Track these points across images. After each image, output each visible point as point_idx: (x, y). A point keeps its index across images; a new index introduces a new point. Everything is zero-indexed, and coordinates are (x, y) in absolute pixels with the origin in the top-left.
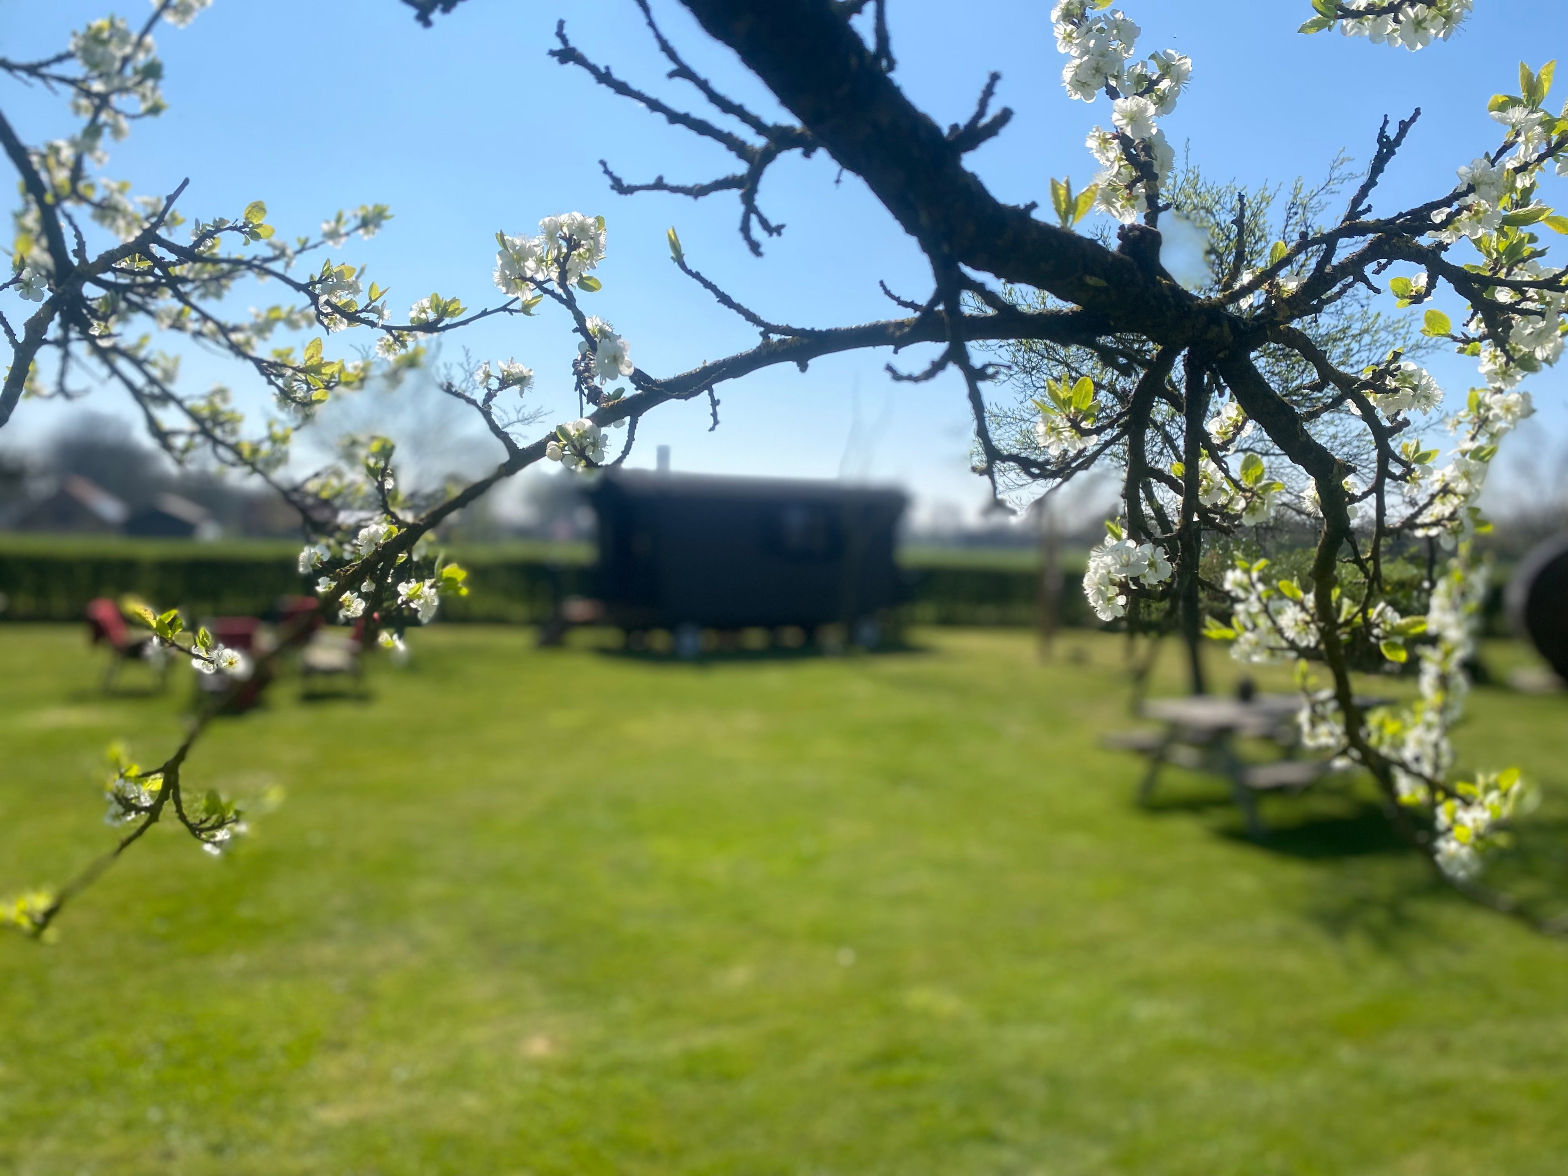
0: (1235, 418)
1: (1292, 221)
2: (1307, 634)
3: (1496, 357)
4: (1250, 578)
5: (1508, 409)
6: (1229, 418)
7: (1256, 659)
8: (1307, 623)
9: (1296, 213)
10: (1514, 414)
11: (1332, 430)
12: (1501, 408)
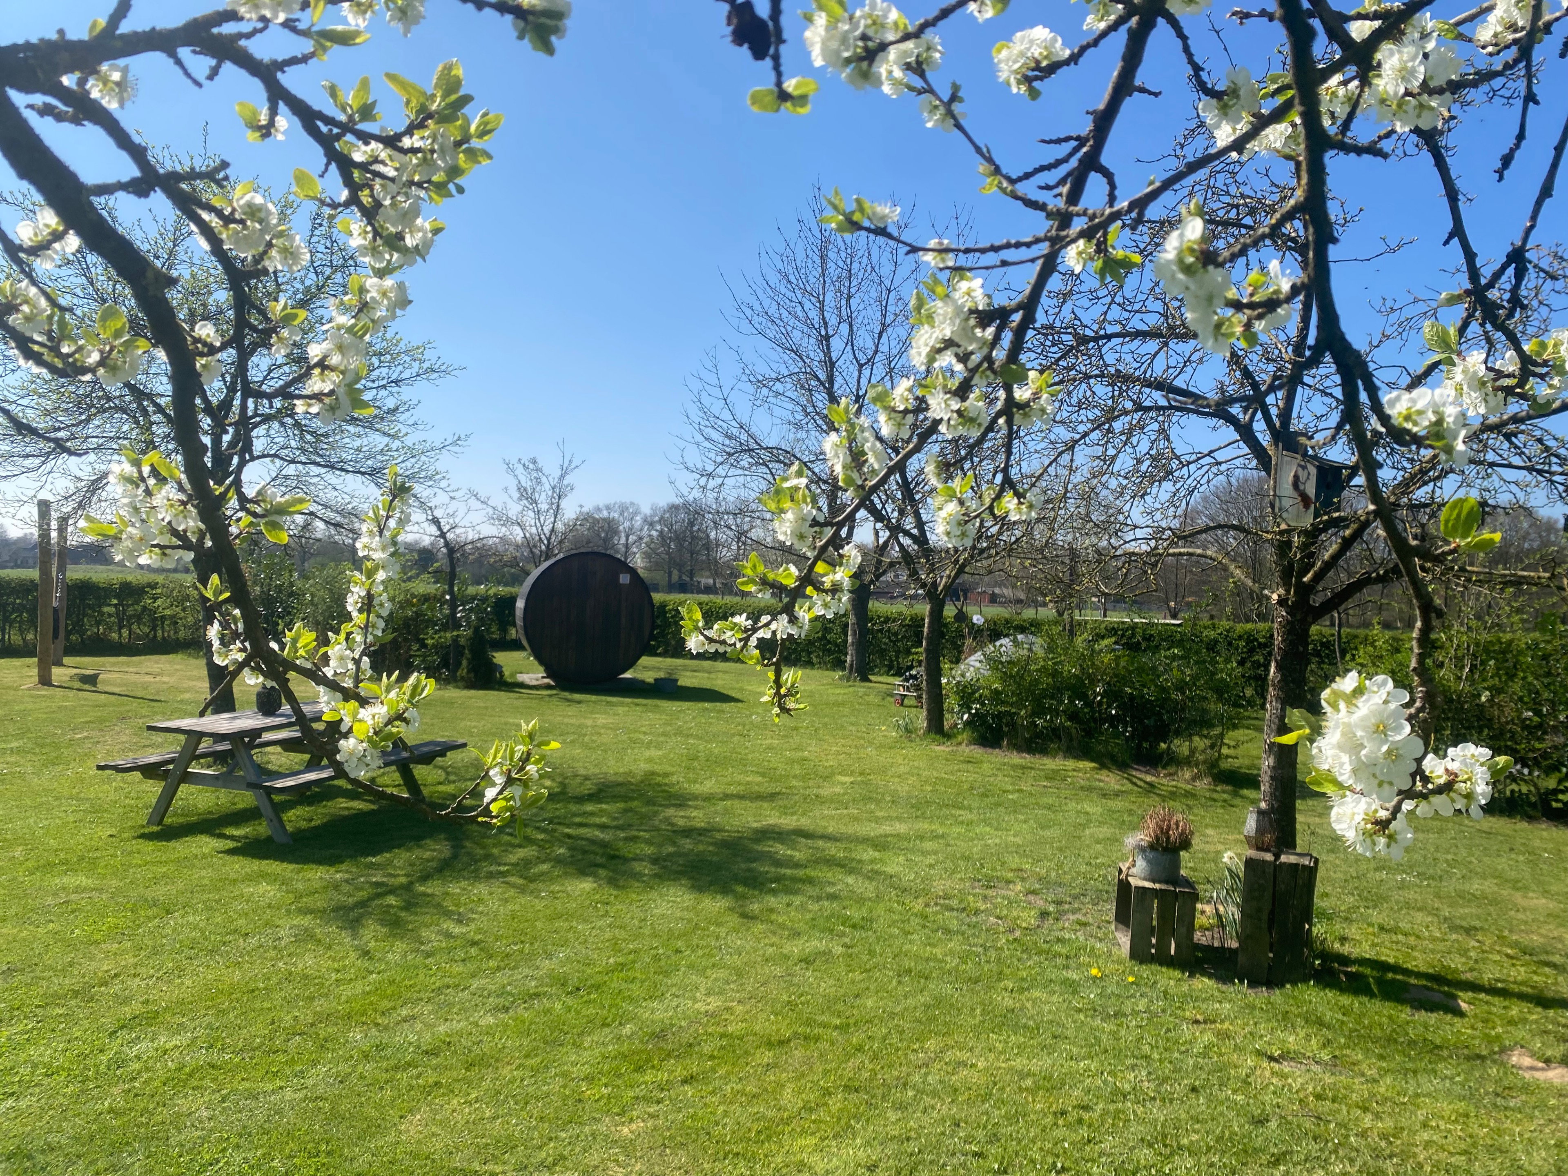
0: (54, 226)
1: (317, 232)
2: (185, 517)
3: (366, 232)
4: (140, 472)
5: (384, 294)
6: (47, 226)
7: (143, 560)
8: (184, 503)
9: (321, 225)
10: (389, 299)
11: (357, 443)
12: (378, 291)
